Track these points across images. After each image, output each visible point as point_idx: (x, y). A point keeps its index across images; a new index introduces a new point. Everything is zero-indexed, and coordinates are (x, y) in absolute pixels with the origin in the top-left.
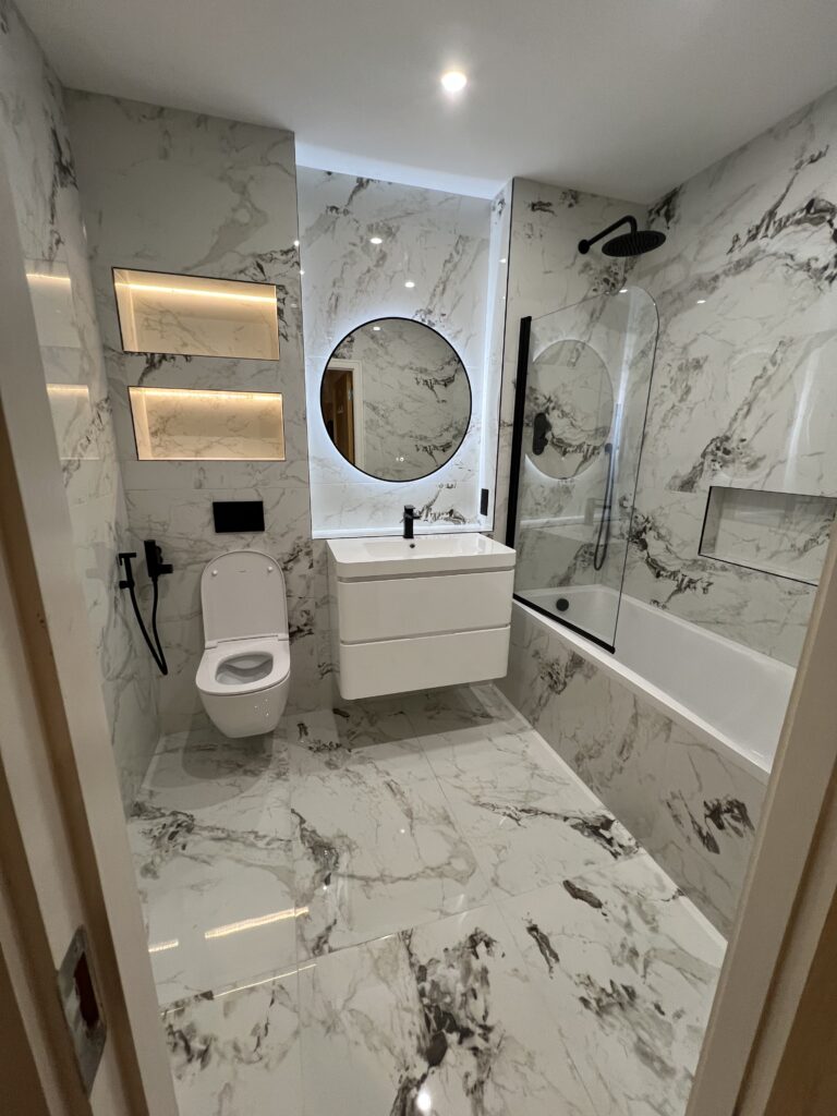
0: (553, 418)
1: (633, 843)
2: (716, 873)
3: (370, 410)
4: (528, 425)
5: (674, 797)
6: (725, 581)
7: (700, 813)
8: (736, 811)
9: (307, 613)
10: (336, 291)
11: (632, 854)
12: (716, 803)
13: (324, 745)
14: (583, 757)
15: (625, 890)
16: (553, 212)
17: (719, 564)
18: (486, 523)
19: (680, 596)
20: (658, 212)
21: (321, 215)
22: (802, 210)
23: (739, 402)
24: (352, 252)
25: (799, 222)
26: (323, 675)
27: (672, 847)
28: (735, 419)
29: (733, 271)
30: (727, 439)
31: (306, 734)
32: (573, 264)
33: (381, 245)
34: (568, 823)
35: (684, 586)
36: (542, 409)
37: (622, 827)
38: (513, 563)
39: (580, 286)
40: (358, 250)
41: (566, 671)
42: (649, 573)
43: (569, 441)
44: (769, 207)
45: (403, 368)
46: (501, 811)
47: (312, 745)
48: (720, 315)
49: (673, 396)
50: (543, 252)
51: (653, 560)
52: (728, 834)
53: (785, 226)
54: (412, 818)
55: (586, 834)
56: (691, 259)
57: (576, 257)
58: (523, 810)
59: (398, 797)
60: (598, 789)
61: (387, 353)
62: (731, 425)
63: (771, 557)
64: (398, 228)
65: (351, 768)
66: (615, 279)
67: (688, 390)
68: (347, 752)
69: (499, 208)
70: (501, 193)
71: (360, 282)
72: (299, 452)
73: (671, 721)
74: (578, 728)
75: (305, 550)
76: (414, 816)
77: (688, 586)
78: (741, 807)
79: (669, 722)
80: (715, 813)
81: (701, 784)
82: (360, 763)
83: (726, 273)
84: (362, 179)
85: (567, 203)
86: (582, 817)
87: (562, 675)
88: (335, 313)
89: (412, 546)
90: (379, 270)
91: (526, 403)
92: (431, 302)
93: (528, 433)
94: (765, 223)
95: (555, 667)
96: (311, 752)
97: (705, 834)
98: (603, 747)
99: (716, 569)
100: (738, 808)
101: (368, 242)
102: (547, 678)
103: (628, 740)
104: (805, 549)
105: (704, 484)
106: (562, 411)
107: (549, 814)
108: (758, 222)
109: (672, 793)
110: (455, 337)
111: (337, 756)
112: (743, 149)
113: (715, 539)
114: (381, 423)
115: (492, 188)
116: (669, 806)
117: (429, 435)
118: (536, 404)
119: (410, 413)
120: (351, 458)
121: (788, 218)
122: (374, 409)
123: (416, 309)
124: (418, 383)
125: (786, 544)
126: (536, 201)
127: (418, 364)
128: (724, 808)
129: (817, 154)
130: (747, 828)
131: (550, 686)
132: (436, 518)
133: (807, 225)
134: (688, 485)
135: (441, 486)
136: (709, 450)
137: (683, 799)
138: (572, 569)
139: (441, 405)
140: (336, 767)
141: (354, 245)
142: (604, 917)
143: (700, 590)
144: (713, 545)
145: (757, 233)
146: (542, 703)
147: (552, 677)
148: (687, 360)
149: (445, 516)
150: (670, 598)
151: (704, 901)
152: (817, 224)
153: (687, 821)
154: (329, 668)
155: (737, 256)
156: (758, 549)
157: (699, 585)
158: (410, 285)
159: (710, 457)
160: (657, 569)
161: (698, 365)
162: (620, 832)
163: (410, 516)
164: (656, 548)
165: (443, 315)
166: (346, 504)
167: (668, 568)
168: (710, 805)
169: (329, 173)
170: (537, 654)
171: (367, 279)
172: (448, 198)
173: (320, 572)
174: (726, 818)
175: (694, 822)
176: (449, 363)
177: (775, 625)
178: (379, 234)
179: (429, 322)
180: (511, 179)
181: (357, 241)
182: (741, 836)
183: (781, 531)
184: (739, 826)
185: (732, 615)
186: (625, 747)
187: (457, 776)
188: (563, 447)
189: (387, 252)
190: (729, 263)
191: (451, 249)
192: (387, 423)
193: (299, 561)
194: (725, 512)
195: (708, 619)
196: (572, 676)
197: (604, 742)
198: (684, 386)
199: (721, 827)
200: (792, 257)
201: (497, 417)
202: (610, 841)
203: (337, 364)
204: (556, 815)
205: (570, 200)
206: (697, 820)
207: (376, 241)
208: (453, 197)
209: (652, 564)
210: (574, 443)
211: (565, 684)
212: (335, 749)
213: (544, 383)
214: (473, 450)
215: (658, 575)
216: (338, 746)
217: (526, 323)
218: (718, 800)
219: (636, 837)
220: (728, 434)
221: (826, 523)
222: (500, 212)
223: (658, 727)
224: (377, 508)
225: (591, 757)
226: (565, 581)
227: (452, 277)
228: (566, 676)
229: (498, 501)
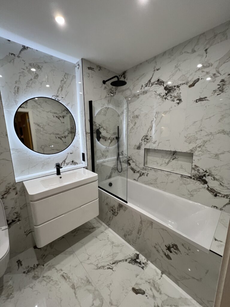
0: (101, 130)
1: (146, 261)
2: (171, 266)
3: (37, 126)
4: (94, 133)
5: (156, 244)
6: (151, 173)
7: (165, 249)
8: (175, 247)
9: (17, 213)
10: (17, 85)
11: (147, 265)
12: (169, 245)
13: (31, 268)
14: (126, 235)
15: (149, 281)
16: (94, 71)
17: (149, 168)
18: (85, 164)
19: (141, 177)
20: (121, 76)
21: (7, 55)
22: (157, 81)
23: (149, 127)
24: (23, 72)
25: (156, 84)
26: (27, 235)
27: (158, 259)
28: (148, 131)
29: (143, 94)
30: (147, 136)
31: (21, 265)
32: (102, 86)
33: (36, 71)
34: (127, 262)
35: (141, 175)
36: (98, 128)
37: (142, 255)
38: (97, 178)
39: (104, 93)
40: (26, 71)
41: (117, 209)
42: (132, 172)
43: (106, 137)
44: (149, 79)
45: (48, 112)
46: (106, 267)
47: (25, 270)
48: (141, 104)
49: (132, 124)
50: (93, 82)
51: (133, 168)
52: (173, 254)
53: (153, 85)
54: (75, 289)
55: (133, 264)
56: (132, 89)
57: (102, 85)
58: (113, 263)
59: (68, 280)
60: (132, 244)
61: (41, 107)
62: (147, 132)
63: (161, 165)
64: (42, 67)
65: (45, 275)
66: (113, 92)
67: (135, 123)
68: (42, 266)
69: (78, 67)
70: (78, 62)
71: (28, 83)
72: (5, 149)
73: (152, 222)
74: (123, 226)
75: (12, 188)
76: (76, 287)
77: (143, 175)
78: (176, 246)
79: (152, 223)
80: (169, 248)
81: (164, 240)
82: (49, 270)
83: (141, 94)
84: (25, 46)
85: (98, 69)
86: (130, 257)
87: (116, 210)
88: (18, 94)
89: (61, 178)
90: (36, 80)
91: (93, 126)
92: (58, 93)
93: (95, 135)
94: (149, 83)
95: (114, 208)
96: (24, 275)
97: (167, 255)
98: (132, 231)
99: (149, 170)
100: (175, 246)
101: (30, 70)
102: (111, 211)
103: (140, 229)
104: (168, 163)
105: (143, 147)
106: (104, 128)
107: (121, 261)
108: (147, 83)
109: (155, 244)
110: (67, 105)
111: (37, 272)
112: (141, 64)
113: (147, 161)
114: (42, 130)
115: (74, 60)
116: (155, 247)
117: (60, 133)
118: (96, 126)
119: (52, 127)
120: (32, 148)
121: (154, 83)
122: (38, 125)
123: (52, 95)
124: (54, 117)
125: (164, 162)
126: (89, 67)
127: (54, 111)
128: (171, 246)
129: (158, 69)
130: (179, 252)
131: (113, 214)
132: (67, 164)
133: (158, 85)
134: (139, 148)
135: (68, 154)
136: (143, 139)
137: (159, 245)
138: (111, 173)
139: (63, 123)
140: (38, 277)
141: (24, 69)
142: (147, 297)
143: (146, 176)
144: (147, 163)
145: (147, 85)
146: (110, 219)
147: (113, 211)
148: (134, 115)
149: (71, 163)
150: (138, 178)
151: (169, 275)
152: (160, 85)
153: (161, 252)
154: (30, 231)
155: (143, 90)
156: (157, 164)
157: (145, 174)
158: (48, 86)
159: (143, 141)
160: (134, 171)
161: (137, 117)
162: (142, 258)
163: (58, 167)
164: (133, 165)
165: (63, 98)
166: (30, 165)
167: (137, 170)
168: (167, 246)
169: (9, 41)
170: (107, 204)
171: (31, 82)
172: (60, 60)
173: (21, 195)
174: (172, 249)
175: (163, 252)
176: (64, 111)
177: (165, 183)
178: (34, 67)
179: (58, 99)
180: (81, 58)
181: (25, 68)
182: (177, 254)
183: (162, 159)
184: (176, 251)
185: (155, 182)
186: (139, 231)
187: (88, 259)
188: (105, 139)
189: (38, 74)
190: (141, 92)
191: (63, 77)
192: (44, 130)
193: (10, 193)
194: (148, 154)
195: (149, 183)
196: (119, 210)
197: (132, 230)
198: (134, 122)
199: (171, 252)
200: (156, 92)
201: (84, 130)
202: (140, 263)
203: (21, 110)
204: (123, 260)
205: (99, 69)
206: (164, 251)
207: (33, 70)
208: (62, 60)
209: (132, 169)
210: (108, 137)
211: (118, 213)
212: (37, 268)
213: (97, 120)
214: (78, 141)
215: (134, 172)
216: (38, 265)
217: (90, 103)
218: (169, 244)
219: (146, 258)
220: (147, 135)
221: (171, 157)
222: (78, 68)
223: (149, 224)
224: (44, 165)
225: (129, 235)
226: (110, 177)
227: (64, 85)
228: (118, 211)
229: (88, 156)
